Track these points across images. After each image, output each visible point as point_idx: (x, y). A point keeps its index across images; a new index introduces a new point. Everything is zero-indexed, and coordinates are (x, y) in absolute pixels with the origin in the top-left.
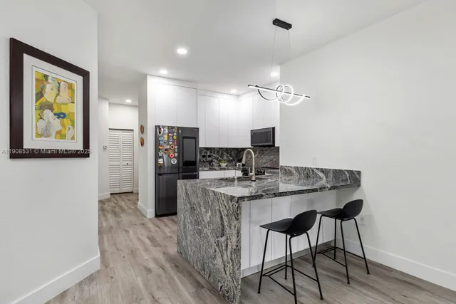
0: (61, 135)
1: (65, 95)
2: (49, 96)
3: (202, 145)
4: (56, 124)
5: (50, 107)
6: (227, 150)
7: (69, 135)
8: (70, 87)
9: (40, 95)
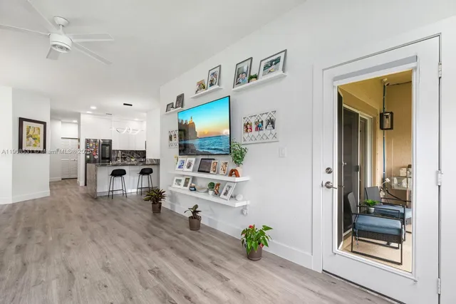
0: (35, 145)
1: (36, 132)
2: (31, 133)
3: (114, 148)
4: (33, 142)
5: (31, 136)
6: (137, 152)
7: (38, 145)
8: (39, 129)
9: (28, 133)
